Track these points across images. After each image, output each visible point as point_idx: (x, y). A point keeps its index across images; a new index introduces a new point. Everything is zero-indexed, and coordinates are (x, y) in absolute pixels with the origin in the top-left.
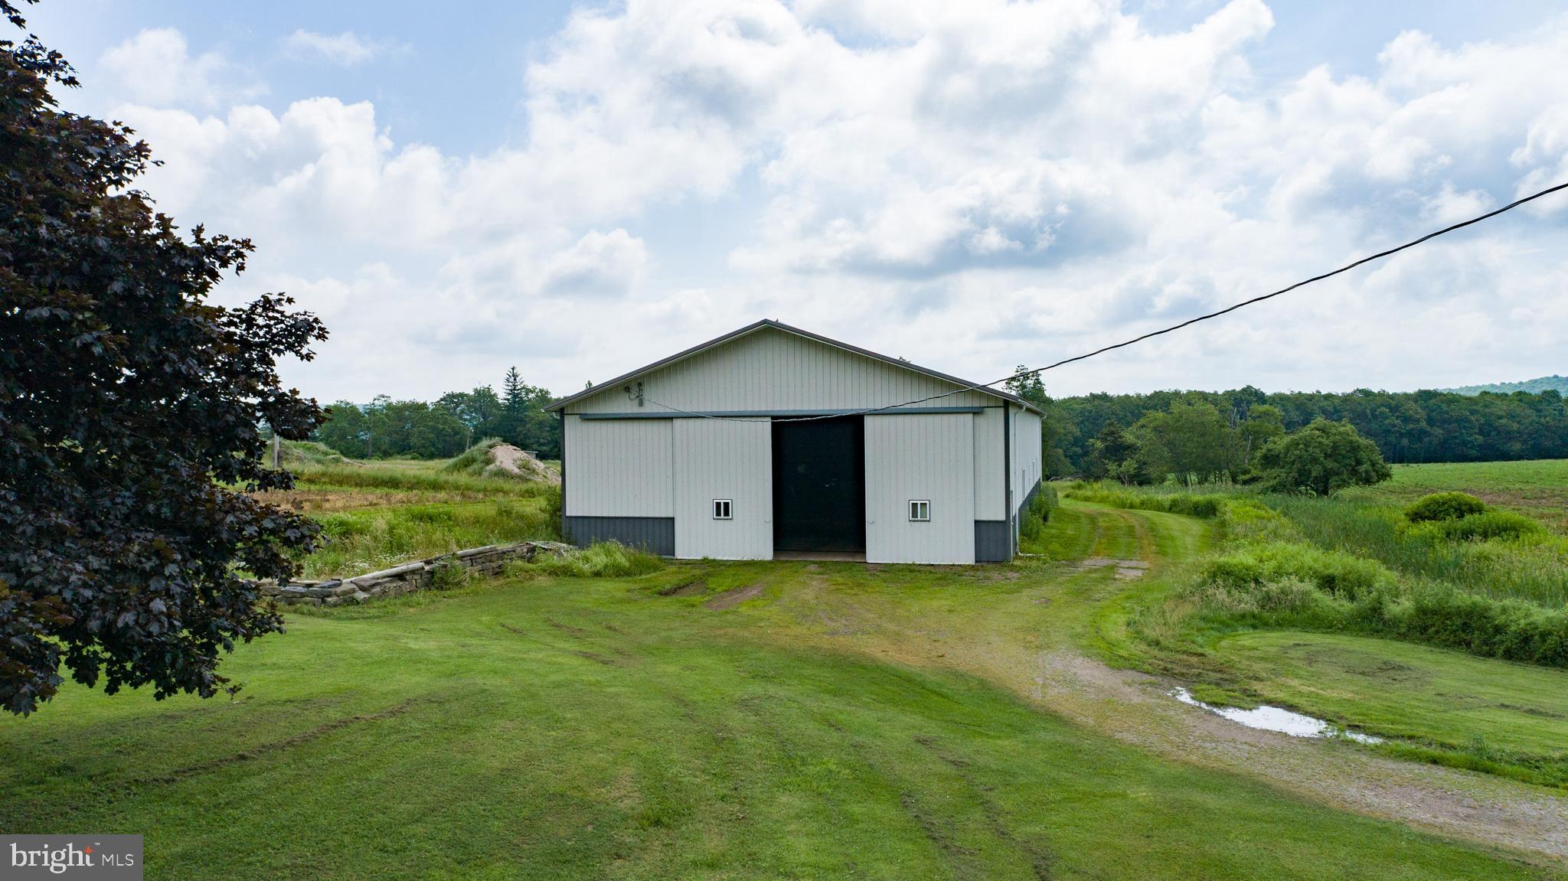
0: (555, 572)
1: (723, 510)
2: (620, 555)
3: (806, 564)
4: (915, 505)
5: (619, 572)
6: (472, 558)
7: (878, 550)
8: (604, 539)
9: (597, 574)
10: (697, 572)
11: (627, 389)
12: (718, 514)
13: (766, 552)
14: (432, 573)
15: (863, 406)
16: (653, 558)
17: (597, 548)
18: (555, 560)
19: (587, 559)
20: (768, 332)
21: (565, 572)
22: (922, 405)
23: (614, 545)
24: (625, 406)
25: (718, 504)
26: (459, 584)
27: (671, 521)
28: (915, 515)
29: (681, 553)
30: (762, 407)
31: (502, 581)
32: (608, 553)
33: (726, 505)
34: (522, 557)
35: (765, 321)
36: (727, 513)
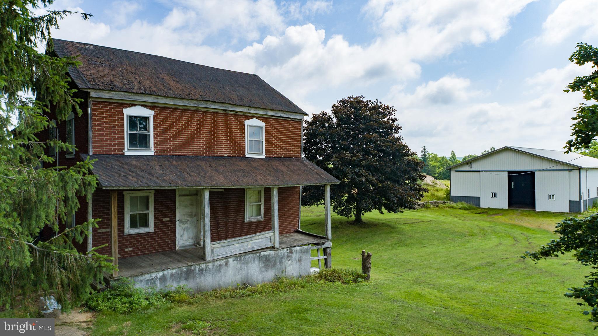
0: (449, 207)
1: (494, 195)
2: (465, 205)
3: (517, 210)
4: (550, 196)
5: (465, 209)
6: (432, 203)
7: (539, 207)
8: (461, 201)
9: (460, 209)
10: (486, 210)
11: (467, 164)
12: (493, 196)
13: (506, 207)
14: (424, 205)
15: (535, 169)
16: (474, 207)
17: (460, 203)
18: (449, 205)
19: (457, 205)
20: (507, 149)
21: (452, 207)
22: (551, 169)
23: (464, 203)
24: (467, 168)
25: (492, 194)
26: (430, 208)
27: (479, 198)
28: (550, 198)
29: (481, 206)
30: (505, 169)
31: (438, 208)
32: (462, 204)
33: (495, 194)
34: (442, 204)
35: (506, 147)
36: (495, 196)
